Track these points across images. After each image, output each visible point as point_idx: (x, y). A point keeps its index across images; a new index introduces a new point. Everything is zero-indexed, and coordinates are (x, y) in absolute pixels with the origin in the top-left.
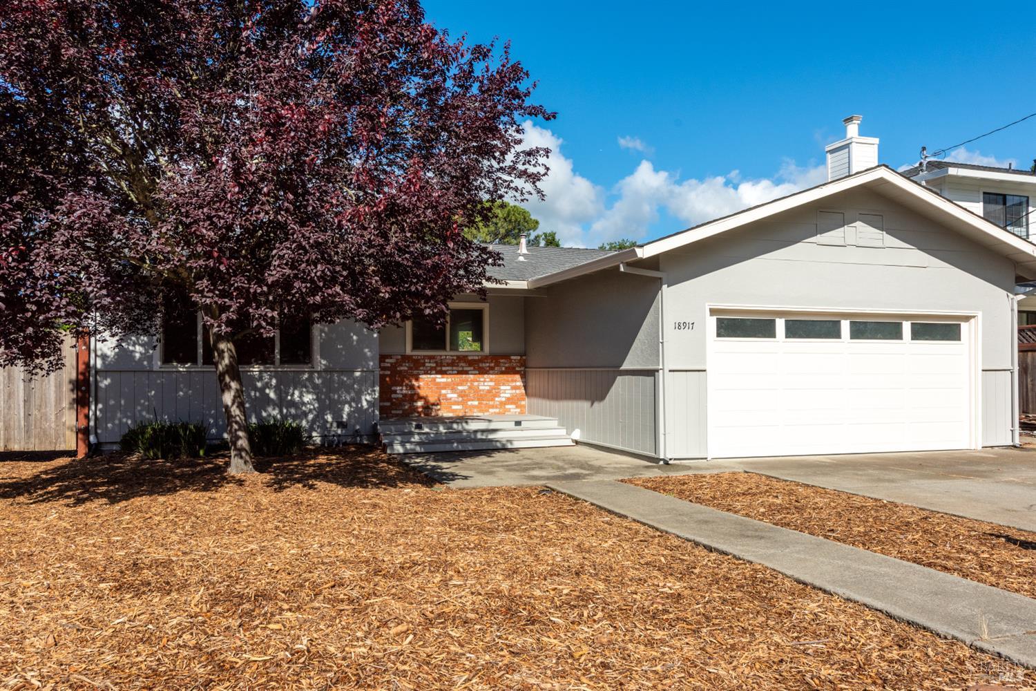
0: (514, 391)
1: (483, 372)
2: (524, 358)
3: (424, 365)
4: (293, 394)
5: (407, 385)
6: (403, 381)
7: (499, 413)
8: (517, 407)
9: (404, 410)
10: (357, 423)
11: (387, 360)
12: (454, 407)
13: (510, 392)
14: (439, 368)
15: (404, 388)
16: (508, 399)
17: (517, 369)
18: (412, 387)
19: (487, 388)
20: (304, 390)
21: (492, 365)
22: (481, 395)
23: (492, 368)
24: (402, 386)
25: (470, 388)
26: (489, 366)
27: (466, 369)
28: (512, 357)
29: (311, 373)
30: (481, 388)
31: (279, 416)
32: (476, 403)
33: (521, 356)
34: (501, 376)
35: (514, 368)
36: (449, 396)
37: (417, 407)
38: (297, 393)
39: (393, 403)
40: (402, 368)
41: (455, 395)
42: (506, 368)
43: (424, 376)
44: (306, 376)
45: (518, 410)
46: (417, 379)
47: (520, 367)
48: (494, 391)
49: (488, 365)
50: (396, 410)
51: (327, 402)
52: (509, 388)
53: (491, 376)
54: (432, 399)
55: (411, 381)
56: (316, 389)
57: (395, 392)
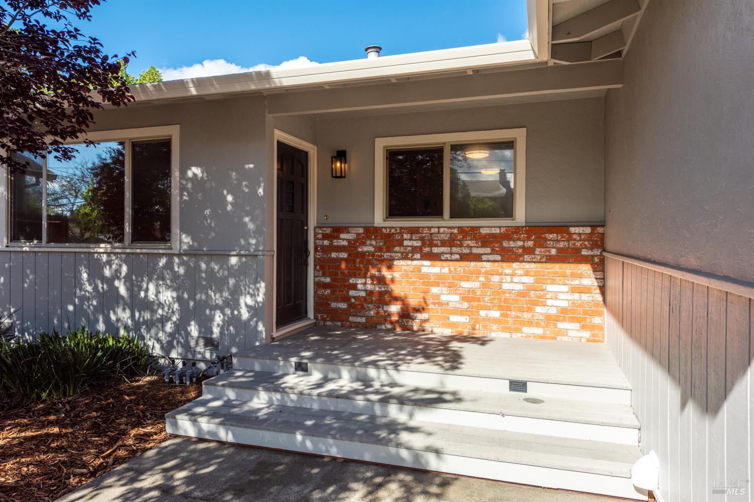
0: (576, 296)
1: (509, 256)
2: (600, 230)
3: (400, 243)
4: (147, 290)
5: (373, 277)
6: (368, 270)
7: (543, 337)
8: (583, 328)
9: (368, 318)
10: (233, 343)
11: (342, 236)
12: (454, 318)
13: (569, 297)
14: (427, 250)
15: (369, 281)
16: (564, 310)
17: (584, 252)
18: (381, 280)
19: (520, 287)
20: (161, 282)
21: (530, 244)
22: (506, 301)
23: (529, 251)
24: (365, 277)
25: (484, 285)
26: (523, 247)
27: (475, 251)
28: (572, 230)
29: (170, 256)
30: (505, 286)
31: (130, 322)
32: (496, 314)
33: (593, 227)
34: (549, 265)
35: (578, 250)
36: (444, 298)
37: (390, 315)
38: (152, 287)
39: (351, 306)
40: (365, 249)
41: (456, 298)
42: (560, 250)
43: (402, 262)
44: (163, 261)
45: (587, 334)
46: (390, 267)
47: (592, 249)
48: (532, 294)
49: (520, 243)
50: (356, 315)
51: (192, 304)
52: (566, 288)
53: (527, 266)
54: (413, 302)
55: (379, 271)
56: (177, 284)
57: (354, 287)
